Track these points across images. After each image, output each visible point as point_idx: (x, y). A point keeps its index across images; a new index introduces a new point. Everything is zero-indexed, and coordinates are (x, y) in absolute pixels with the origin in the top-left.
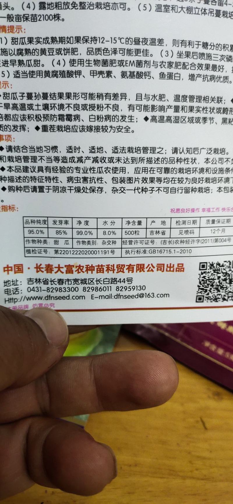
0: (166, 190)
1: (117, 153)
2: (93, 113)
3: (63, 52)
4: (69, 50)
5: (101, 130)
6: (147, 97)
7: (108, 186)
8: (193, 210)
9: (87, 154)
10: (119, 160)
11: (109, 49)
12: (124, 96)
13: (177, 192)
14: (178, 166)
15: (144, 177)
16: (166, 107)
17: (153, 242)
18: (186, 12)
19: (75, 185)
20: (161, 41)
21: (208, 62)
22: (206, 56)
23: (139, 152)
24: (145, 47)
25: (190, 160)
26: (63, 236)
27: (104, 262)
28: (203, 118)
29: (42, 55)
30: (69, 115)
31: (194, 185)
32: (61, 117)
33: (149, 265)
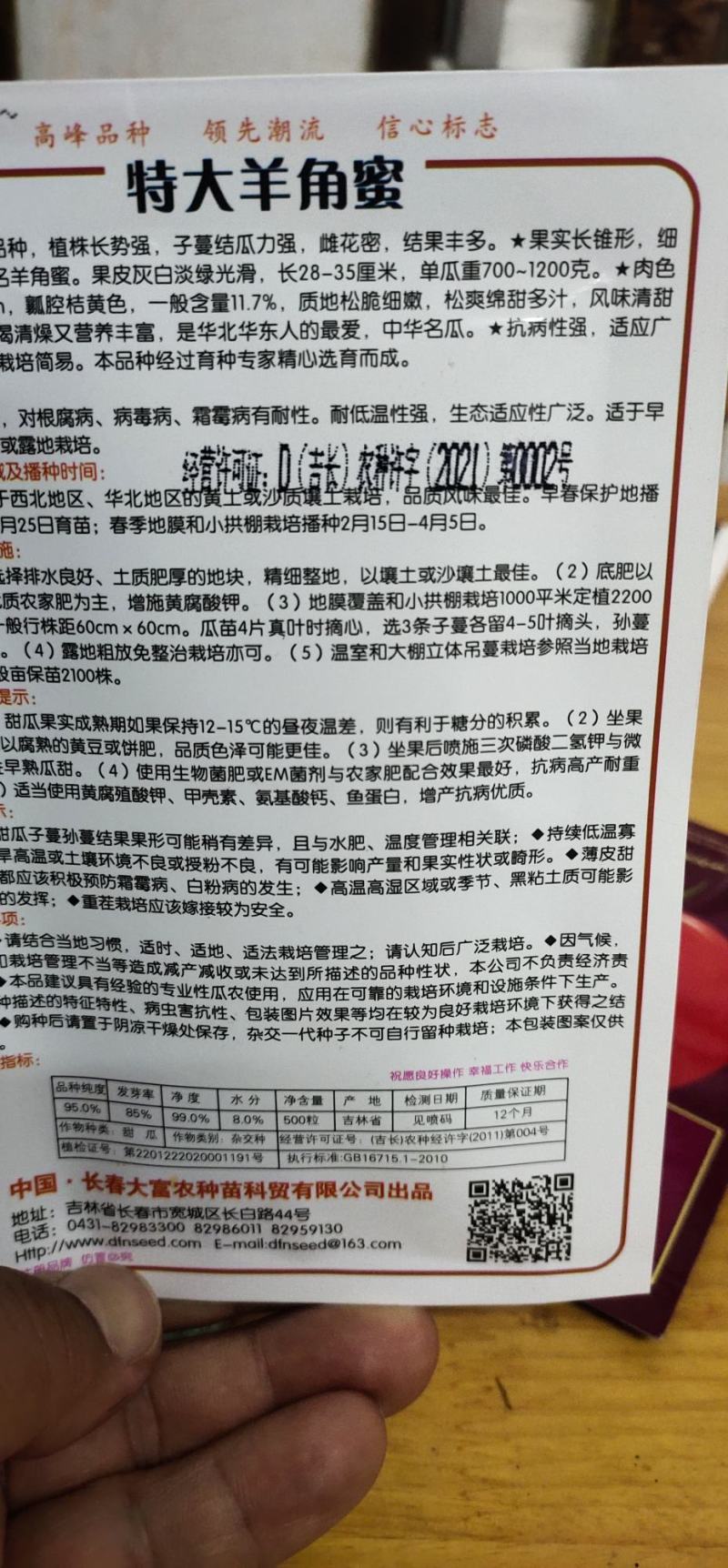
0: (378, 1033)
1: (256, 958)
2: (195, 875)
3: (120, 748)
4: (135, 744)
5: (216, 911)
6: (320, 843)
7: (239, 1025)
8: (446, 1074)
9: (186, 957)
10: (260, 973)
11: (227, 745)
12: (265, 842)
13: (403, 1036)
14: (404, 982)
15: (323, 1008)
16: (367, 862)
17: (351, 1139)
18: (408, 656)
19: (163, 1019)
20: (348, 725)
21: (468, 758)
22: (461, 746)
23: (308, 956)
24: (311, 738)
25: (434, 969)
26: (141, 1120)
27: (242, 1177)
28: (461, 878)
29: (74, 752)
30: (142, 877)
31: (447, 1021)
32: (125, 882)
33: (346, 1184)
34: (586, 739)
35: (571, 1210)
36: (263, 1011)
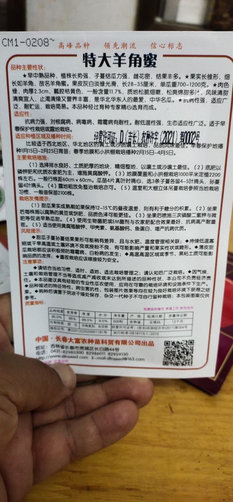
0: (141, 297)
1: (108, 274)
2: (92, 250)
3: (73, 214)
4: (77, 212)
5: (97, 260)
6: (127, 241)
7: (102, 293)
8: (159, 309)
9: (88, 273)
10: (109, 278)
11: (103, 213)
12: (112, 241)
13: (148, 298)
14: (148, 282)
15: (126, 289)
16: (140, 247)
17: (132, 327)
18: (153, 189)
19: (81, 291)
20: (136, 208)
21: (168, 219)
22: (167, 215)
23: (122, 274)
24: (126, 212)
25: (157, 279)
26: (73, 321)
27: (100, 338)
28: (165, 253)
29: (60, 214)
30: (77, 250)
31: (160, 294)
32: (72, 252)
33: (130, 341)
34: (201, 215)
35: (193, 351)
36: (109, 289)
